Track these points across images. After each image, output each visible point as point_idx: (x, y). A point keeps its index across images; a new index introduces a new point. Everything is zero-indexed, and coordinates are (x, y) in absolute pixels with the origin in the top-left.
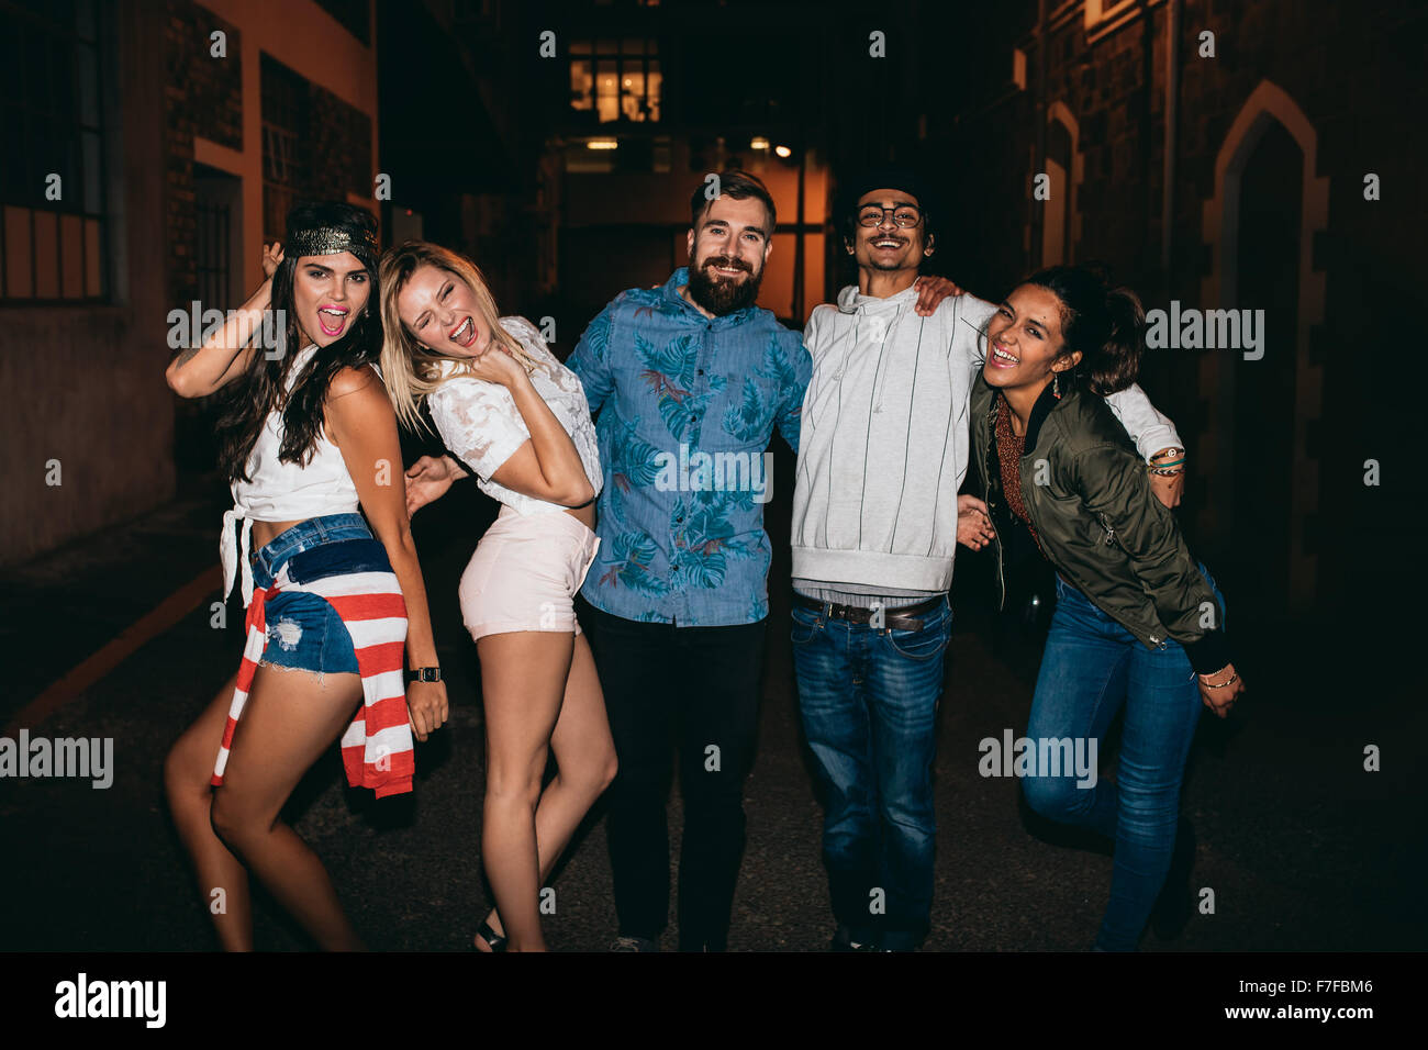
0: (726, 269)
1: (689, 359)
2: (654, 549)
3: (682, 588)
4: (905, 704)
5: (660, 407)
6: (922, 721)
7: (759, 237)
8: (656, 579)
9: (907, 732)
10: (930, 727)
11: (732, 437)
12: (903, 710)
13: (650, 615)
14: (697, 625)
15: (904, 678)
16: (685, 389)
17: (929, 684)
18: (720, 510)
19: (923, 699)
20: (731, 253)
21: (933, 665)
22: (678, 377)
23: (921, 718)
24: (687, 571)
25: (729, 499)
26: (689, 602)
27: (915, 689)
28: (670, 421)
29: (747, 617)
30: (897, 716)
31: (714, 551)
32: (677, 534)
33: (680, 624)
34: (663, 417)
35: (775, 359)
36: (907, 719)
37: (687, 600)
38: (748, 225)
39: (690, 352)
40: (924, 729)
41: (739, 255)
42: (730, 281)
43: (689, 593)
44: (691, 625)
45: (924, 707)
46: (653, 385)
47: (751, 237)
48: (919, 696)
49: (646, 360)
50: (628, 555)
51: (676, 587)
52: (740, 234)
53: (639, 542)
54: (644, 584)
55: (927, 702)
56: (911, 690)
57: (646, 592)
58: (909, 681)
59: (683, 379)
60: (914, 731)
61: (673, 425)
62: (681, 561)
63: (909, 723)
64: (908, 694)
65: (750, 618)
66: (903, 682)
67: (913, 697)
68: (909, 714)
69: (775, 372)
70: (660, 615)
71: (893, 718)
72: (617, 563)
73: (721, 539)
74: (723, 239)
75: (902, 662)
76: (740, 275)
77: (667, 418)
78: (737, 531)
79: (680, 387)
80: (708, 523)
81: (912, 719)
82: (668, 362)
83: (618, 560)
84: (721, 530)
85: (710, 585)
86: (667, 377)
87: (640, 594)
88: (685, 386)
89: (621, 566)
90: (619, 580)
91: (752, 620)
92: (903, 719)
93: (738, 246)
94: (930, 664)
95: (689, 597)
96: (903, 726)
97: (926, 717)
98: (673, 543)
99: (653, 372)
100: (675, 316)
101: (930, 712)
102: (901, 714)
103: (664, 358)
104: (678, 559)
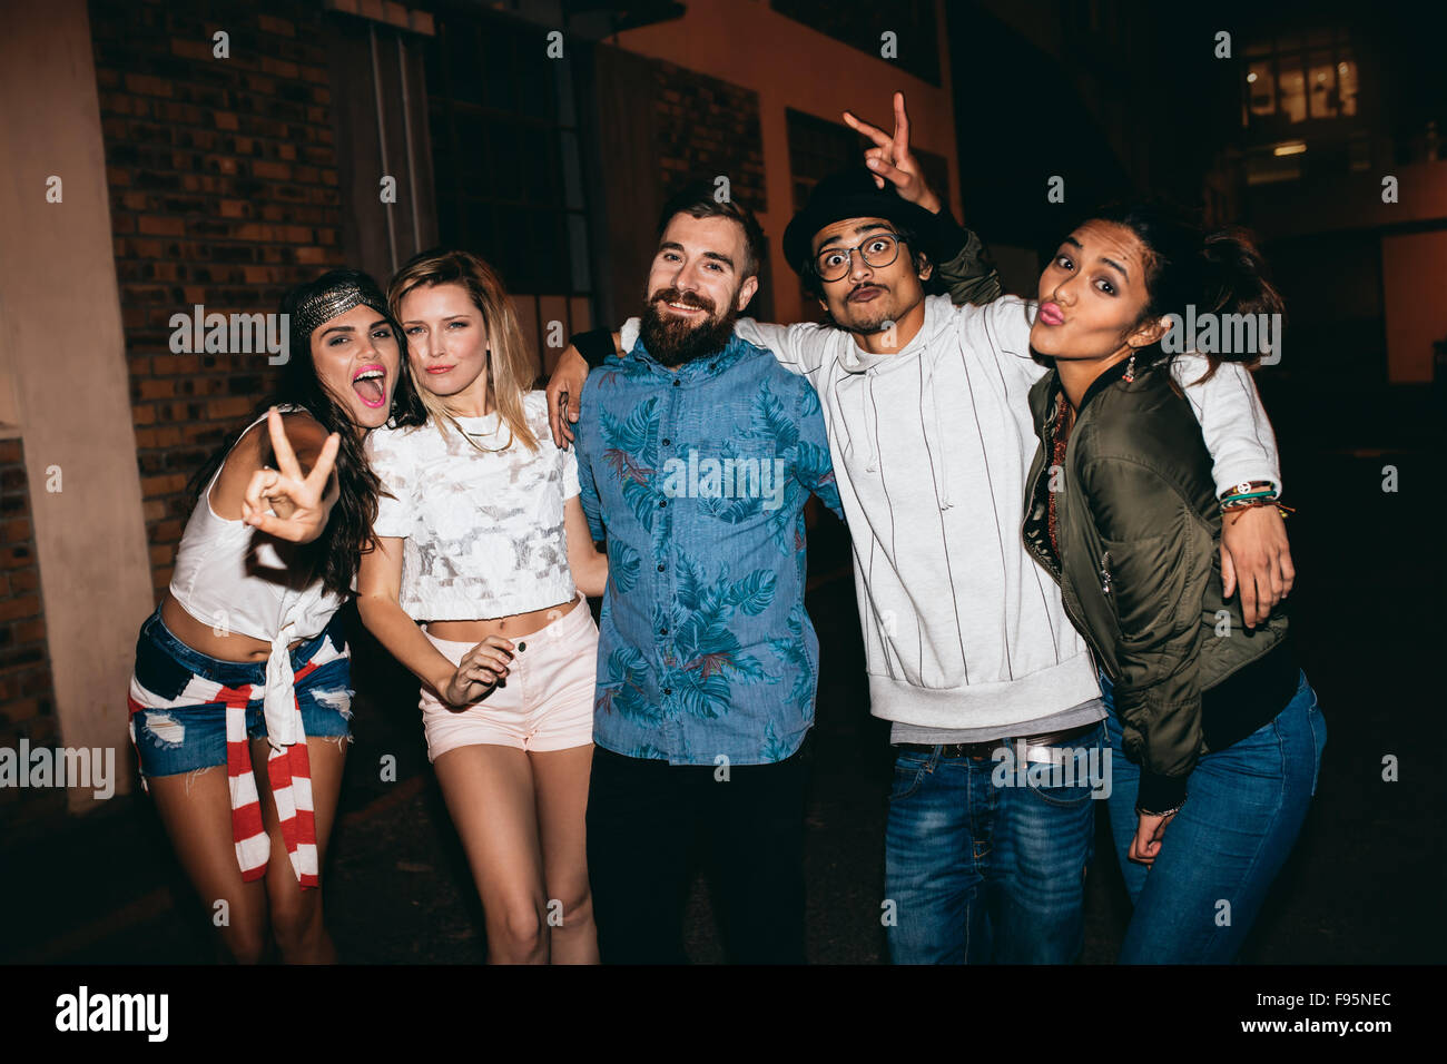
0: (678, 305)
1: (652, 429)
2: (647, 668)
3: (676, 717)
4: (1046, 870)
5: (624, 493)
6: (1069, 894)
7: (725, 267)
8: (652, 705)
9: (1047, 910)
10: (1077, 904)
11: (715, 520)
12: (1041, 877)
13: (645, 750)
14: (694, 763)
15: (1045, 833)
16: (648, 467)
17: (1078, 841)
18: (714, 615)
19: (1070, 863)
20: (682, 284)
21: (1085, 814)
22: (641, 452)
23: (1063, 890)
24: (681, 695)
25: (726, 601)
26: (686, 735)
27: (1060, 848)
28: (637, 509)
29: (759, 755)
30: (1035, 889)
31: (714, 672)
32: (663, 648)
33: (674, 762)
34: (629, 505)
35: (767, 413)
36: (1047, 892)
37: (682, 733)
38: (709, 250)
39: (653, 419)
40: (1071, 906)
41: (694, 287)
42: (680, 320)
43: (686, 723)
44: (686, 763)
45: (1070, 875)
46: (615, 467)
47: (715, 267)
48: (1065, 858)
49: (608, 437)
50: (624, 675)
51: (668, 715)
52: (699, 261)
53: (633, 659)
54: (640, 711)
55: (1076, 866)
56: (1054, 850)
57: (642, 721)
58: (1051, 838)
59: (645, 454)
60: (1057, 909)
61: (641, 514)
62: (672, 683)
63: (1050, 897)
64: (1050, 856)
65: (764, 757)
66: (1043, 838)
67: (1056, 861)
68: (1050, 884)
69: (765, 430)
70: (656, 750)
71: (1029, 892)
72: (615, 685)
73: (722, 653)
74: (677, 266)
75: (1043, 809)
76: (696, 315)
77: (634, 507)
78: (742, 640)
79: (643, 465)
80: (701, 633)
81: (1055, 891)
82: (630, 435)
83: (614, 681)
84: (718, 640)
85: (711, 714)
86: (629, 455)
87: (635, 724)
88: (649, 462)
89: (617, 687)
90: (613, 706)
91: (766, 760)
92: (1043, 891)
93: (693, 277)
94: (1077, 814)
95: (685, 729)
96: (1043, 903)
97: (1072, 889)
98: (661, 662)
99: (614, 450)
100: (639, 376)
101: (1077, 882)
102: (1039, 885)
103: (625, 431)
104: (669, 681)
